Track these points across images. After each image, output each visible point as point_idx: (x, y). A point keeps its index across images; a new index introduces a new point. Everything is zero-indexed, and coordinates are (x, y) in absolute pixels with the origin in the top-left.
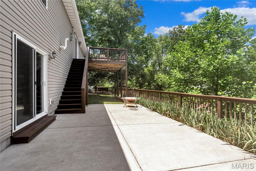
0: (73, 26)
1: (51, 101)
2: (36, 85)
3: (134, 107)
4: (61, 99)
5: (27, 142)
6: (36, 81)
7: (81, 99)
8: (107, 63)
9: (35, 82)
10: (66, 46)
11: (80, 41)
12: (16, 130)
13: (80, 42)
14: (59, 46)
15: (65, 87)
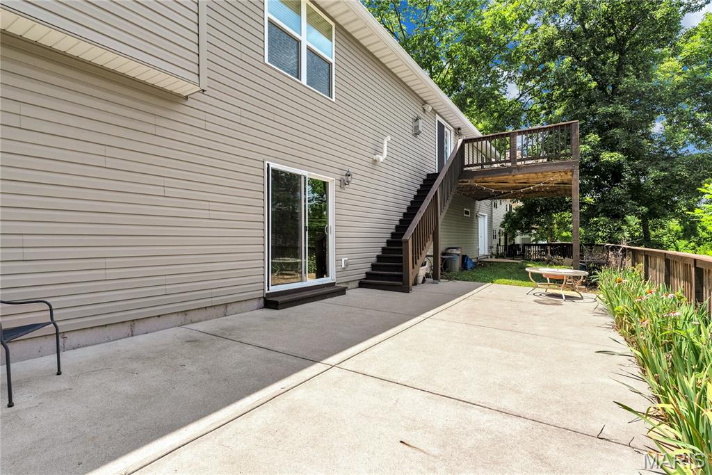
0: (424, 99)
1: (345, 261)
2: (307, 232)
3: (560, 296)
4: (378, 262)
5: (277, 309)
6: (307, 225)
7: (402, 262)
8: (511, 172)
9: (305, 227)
10: (385, 153)
11: (457, 126)
12: (271, 291)
13: (459, 129)
14: (371, 156)
15: (392, 238)
